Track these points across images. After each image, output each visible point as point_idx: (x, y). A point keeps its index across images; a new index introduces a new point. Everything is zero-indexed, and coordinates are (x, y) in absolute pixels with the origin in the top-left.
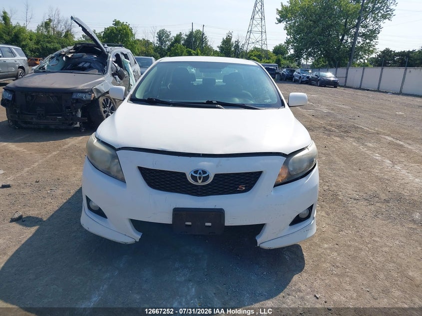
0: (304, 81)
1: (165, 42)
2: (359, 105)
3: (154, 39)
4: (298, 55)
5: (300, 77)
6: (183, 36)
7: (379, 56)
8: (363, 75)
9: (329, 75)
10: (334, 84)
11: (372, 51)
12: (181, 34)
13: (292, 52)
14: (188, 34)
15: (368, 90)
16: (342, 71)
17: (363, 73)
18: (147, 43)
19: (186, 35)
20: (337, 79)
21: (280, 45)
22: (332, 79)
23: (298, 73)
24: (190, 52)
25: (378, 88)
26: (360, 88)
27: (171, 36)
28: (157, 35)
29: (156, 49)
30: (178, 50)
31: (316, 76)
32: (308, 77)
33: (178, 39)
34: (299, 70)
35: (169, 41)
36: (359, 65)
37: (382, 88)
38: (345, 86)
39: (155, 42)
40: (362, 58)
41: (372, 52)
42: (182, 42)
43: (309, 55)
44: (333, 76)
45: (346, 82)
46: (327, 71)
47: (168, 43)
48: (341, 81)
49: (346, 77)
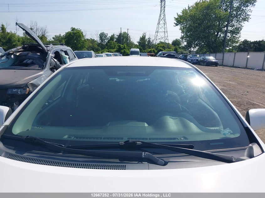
0: (194, 63)
1: (104, 40)
3: (97, 39)
4: (189, 45)
5: (192, 60)
6: (115, 36)
7: (240, 44)
8: (234, 58)
9: (212, 58)
10: (215, 64)
11: (237, 41)
12: (114, 35)
13: (185, 43)
14: (118, 35)
15: (239, 68)
16: (220, 55)
17: (235, 56)
18: (93, 41)
19: (117, 36)
20: (217, 61)
21: (176, 40)
22: (214, 61)
23: (191, 57)
24: (120, 46)
25: (246, 66)
26: (233, 66)
27: (108, 36)
28: (99, 36)
29: (99, 45)
30: (112, 45)
31: (203, 59)
32: (197, 60)
33: (112, 38)
34: (191, 56)
35: (106, 39)
36: (229, 51)
37: (248, 66)
38: (223, 65)
39: (98, 40)
42: (115, 40)
43: (197, 45)
44: (214, 58)
45: (223, 62)
46: (210, 56)
47: (106, 41)
48: (220, 62)
49: (223, 59)
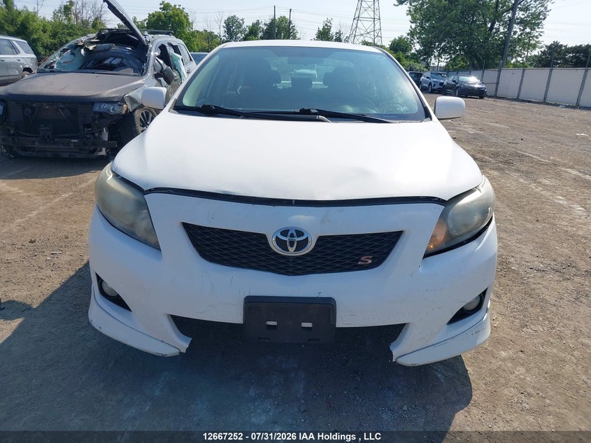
0: (435, 90)
1: (236, 34)
2: (519, 123)
3: (219, 31)
4: (427, 52)
5: (430, 84)
6: (261, 25)
7: (544, 53)
8: (522, 80)
9: (473, 80)
10: (480, 94)
11: (535, 45)
12: (258, 22)
13: (418, 47)
15: (529, 102)
16: (491, 74)
17: (523, 77)
19: (265, 25)
20: (484, 86)
21: (400, 38)
22: (477, 86)
23: (428, 78)
25: (545, 99)
26: (517, 100)
27: (244, 26)
28: (224, 25)
31: (453, 81)
32: (441, 84)
33: (254, 29)
34: (428, 74)
35: (241, 32)
36: (515, 66)
37: (549, 99)
38: (495, 97)
39: (222, 34)
40: (520, 56)
41: (534, 47)
42: (260, 34)
43: (444, 51)
44: (479, 81)
45: (497, 90)
46: (470, 75)
47: (241, 36)
48: (490, 90)
49: (498, 83)
